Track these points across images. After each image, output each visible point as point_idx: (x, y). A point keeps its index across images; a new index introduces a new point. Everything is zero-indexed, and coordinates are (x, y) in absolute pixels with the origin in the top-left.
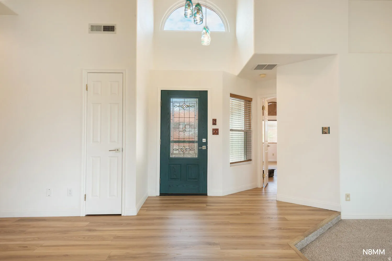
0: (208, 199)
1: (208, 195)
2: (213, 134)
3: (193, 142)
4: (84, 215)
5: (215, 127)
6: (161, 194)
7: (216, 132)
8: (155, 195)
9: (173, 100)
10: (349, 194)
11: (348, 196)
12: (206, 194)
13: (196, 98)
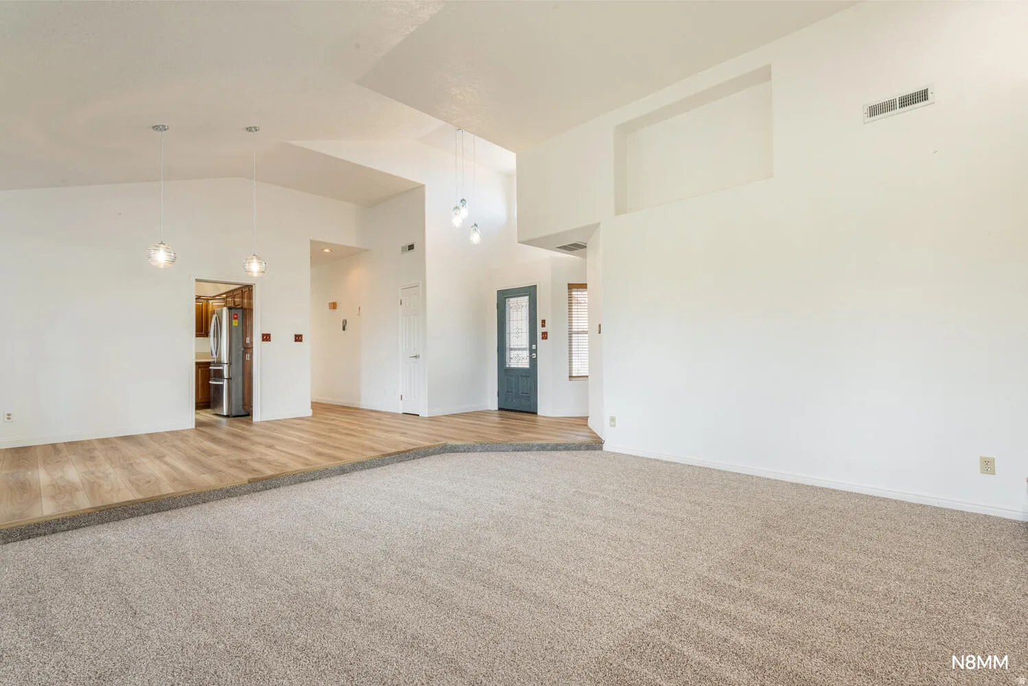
0: (539, 418)
1: (539, 413)
2: (543, 338)
3: (524, 349)
4: (401, 413)
5: (544, 330)
6: (500, 409)
7: (545, 335)
8: (493, 409)
9: (512, 300)
10: (611, 417)
11: (613, 419)
12: (535, 413)
13: (526, 295)
